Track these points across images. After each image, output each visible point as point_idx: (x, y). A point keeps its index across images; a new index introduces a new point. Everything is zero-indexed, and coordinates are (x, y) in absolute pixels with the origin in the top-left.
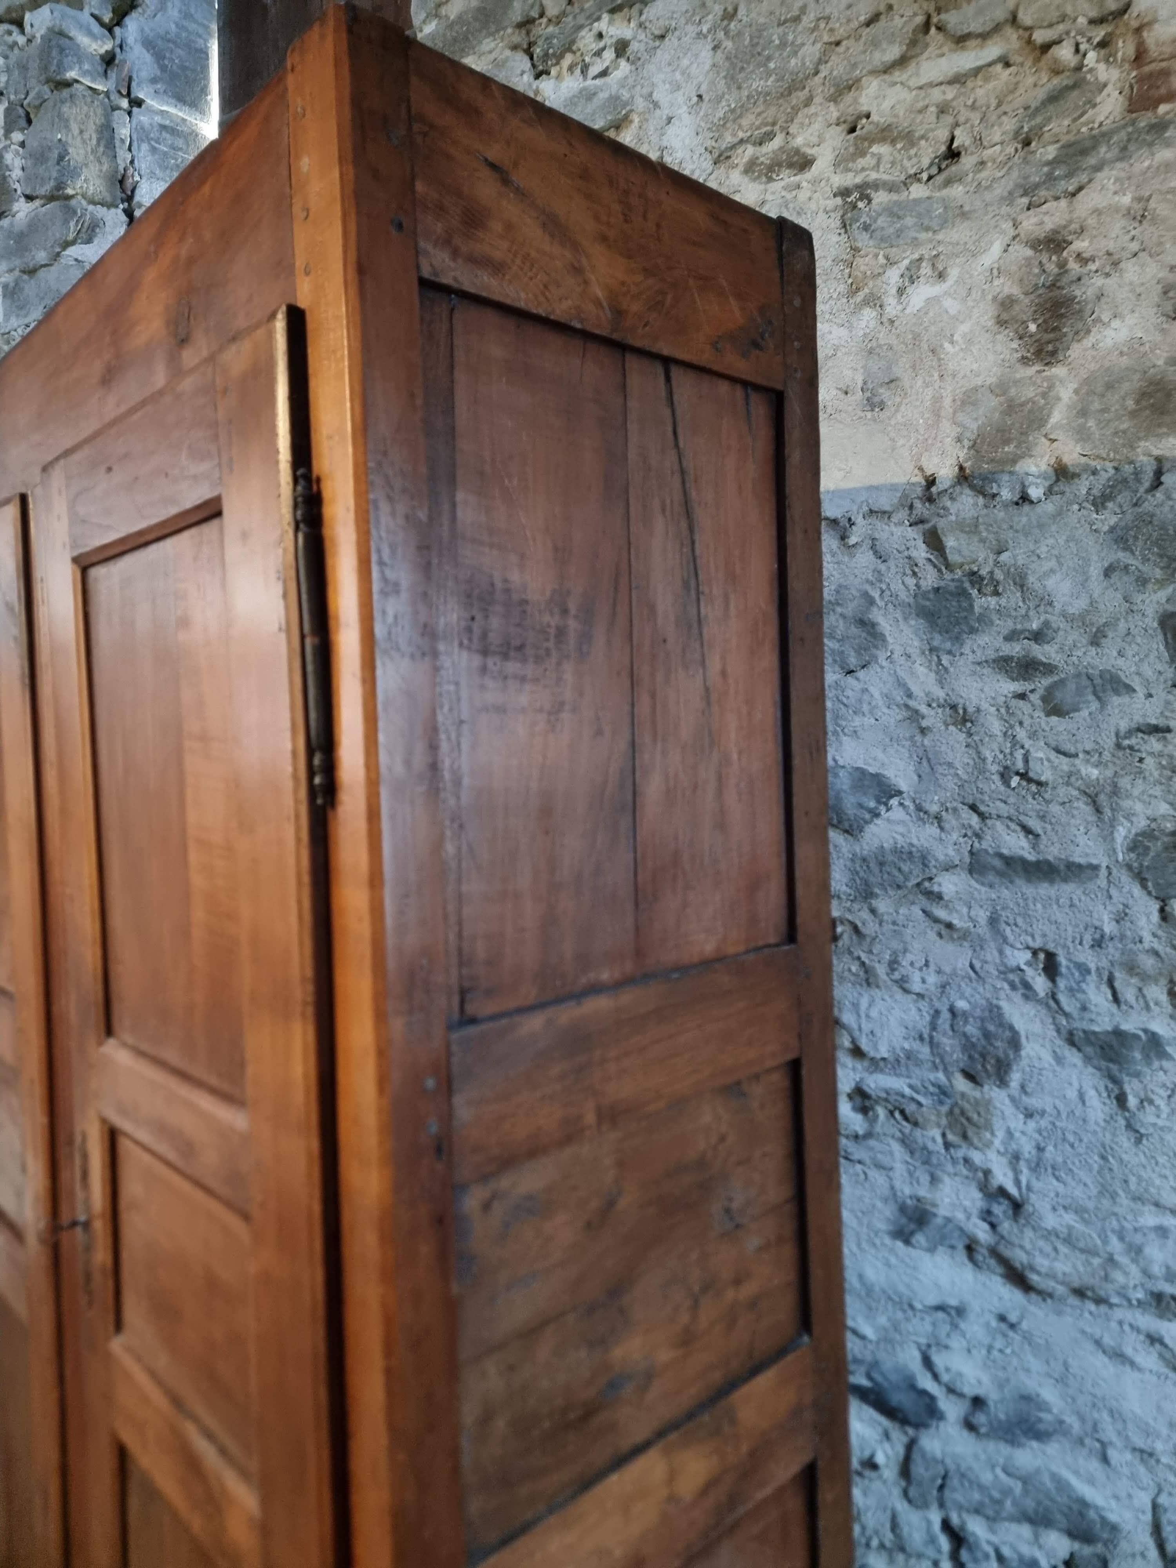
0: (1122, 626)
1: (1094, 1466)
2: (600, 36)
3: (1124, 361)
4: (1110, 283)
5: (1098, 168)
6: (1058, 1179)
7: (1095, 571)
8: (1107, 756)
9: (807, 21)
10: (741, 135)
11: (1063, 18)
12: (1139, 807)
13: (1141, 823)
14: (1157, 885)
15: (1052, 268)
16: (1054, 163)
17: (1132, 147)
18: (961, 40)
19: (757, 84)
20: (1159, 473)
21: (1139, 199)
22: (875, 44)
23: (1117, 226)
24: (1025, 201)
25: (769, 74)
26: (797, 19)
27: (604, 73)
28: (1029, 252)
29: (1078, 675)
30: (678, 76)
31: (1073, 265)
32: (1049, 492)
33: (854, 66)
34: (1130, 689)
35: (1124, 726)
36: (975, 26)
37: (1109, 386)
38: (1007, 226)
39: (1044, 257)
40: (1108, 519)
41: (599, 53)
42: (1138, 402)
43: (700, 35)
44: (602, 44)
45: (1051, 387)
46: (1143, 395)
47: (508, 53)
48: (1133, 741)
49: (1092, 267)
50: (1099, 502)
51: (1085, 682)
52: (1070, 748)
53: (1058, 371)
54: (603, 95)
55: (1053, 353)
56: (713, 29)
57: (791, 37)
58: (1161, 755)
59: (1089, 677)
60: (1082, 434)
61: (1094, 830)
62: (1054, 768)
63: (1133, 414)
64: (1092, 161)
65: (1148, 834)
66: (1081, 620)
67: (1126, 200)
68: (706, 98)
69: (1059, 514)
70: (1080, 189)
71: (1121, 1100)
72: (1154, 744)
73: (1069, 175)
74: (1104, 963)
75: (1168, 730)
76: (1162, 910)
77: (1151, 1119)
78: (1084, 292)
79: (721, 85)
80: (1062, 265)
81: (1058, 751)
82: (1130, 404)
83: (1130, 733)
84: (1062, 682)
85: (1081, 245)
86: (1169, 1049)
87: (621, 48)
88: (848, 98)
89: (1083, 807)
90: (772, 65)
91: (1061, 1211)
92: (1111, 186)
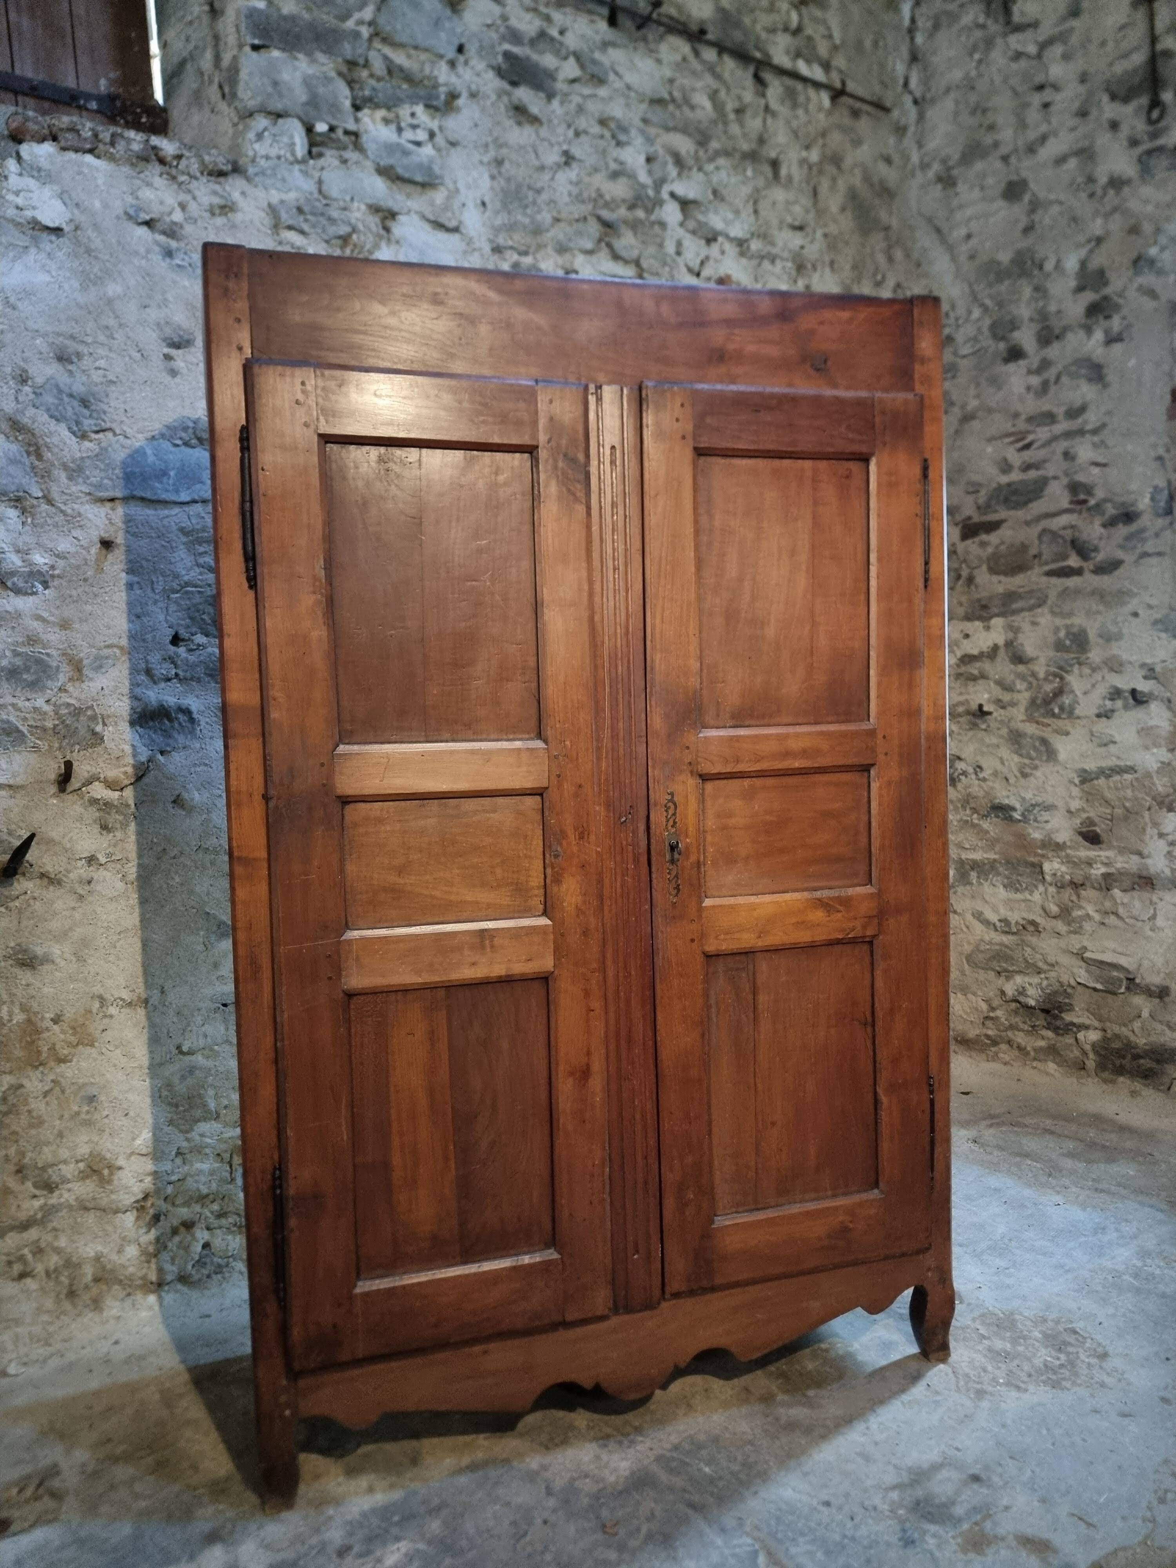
2: (413, 115)
9: (545, 196)
10: (510, 243)
11: (657, 274)
18: (616, 257)
19: (519, 217)
22: (580, 233)
25: (525, 214)
26: (539, 191)
27: (418, 144)
30: (470, 180)
33: (570, 240)
36: (624, 254)
41: (414, 127)
43: (481, 162)
44: (415, 122)
47: (333, 74)
54: (414, 159)
56: (489, 163)
57: (539, 201)
68: (489, 206)
79: (498, 205)
87: (432, 135)
88: (568, 256)
90: (529, 211)
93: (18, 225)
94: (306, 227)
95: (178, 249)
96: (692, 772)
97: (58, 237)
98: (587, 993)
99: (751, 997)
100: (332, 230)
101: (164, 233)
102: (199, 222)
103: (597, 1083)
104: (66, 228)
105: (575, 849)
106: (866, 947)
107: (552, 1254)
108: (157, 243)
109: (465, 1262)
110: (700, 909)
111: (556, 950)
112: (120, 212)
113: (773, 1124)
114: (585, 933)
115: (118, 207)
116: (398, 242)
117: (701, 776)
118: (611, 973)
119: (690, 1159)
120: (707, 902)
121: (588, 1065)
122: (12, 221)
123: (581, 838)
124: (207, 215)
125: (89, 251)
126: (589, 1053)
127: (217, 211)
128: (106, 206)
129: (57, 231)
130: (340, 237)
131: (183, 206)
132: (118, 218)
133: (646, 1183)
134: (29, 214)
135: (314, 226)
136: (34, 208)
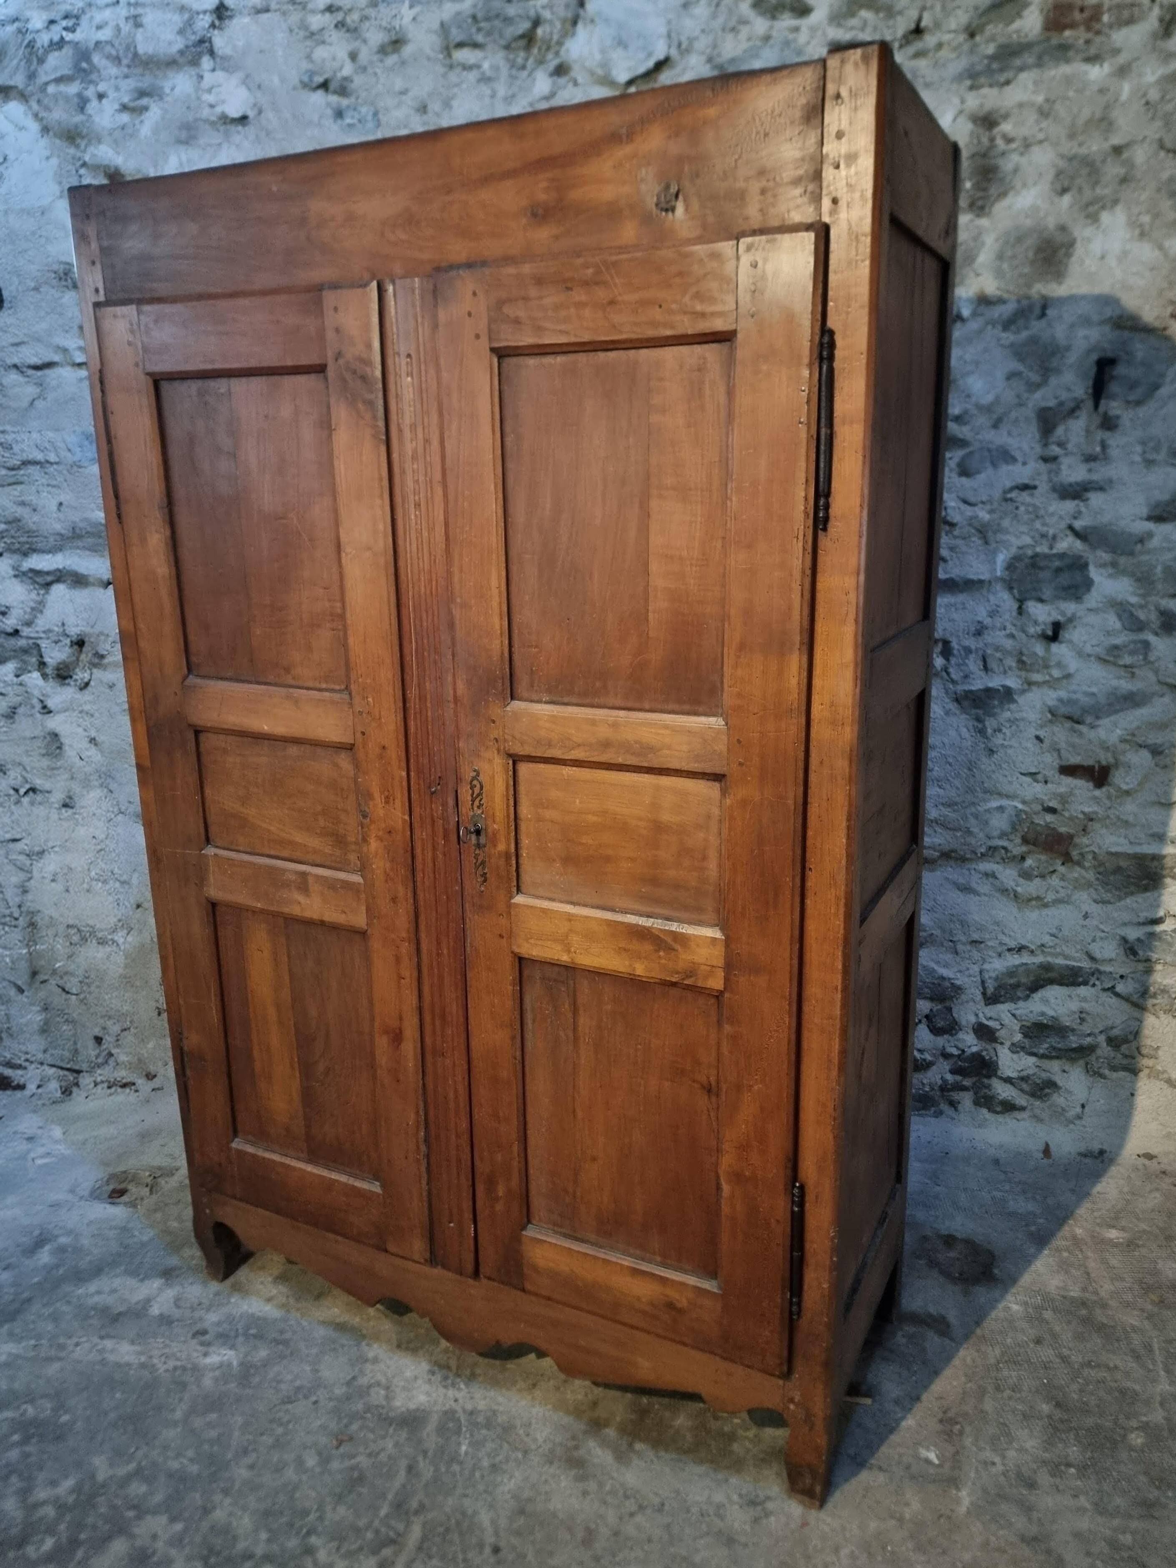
0: (1013, 415)
1: (948, 957)
3: (1029, 222)
4: (1023, 161)
5: (1021, 69)
6: (940, 787)
7: (1000, 375)
8: (995, 505)
12: (1013, 539)
13: (1014, 550)
14: (1020, 592)
15: (985, 140)
16: (993, 58)
17: (1046, 58)
20: (1044, 307)
21: (1047, 100)
23: (1031, 117)
24: (968, 83)
28: (970, 126)
29: (982, 449)
31: (999, 142)
32: (974, 314)
34: (1014, 460)
35: (1009, 484)
37: (1019, 240)
38: (956, 101)
39: (980, 130)
40: (1008, 337)
42: (1036, 254)
45: (980, 234)
46: (1039, 250)
48: (1013, 495)
49: (1014, 146)
50: (1008, 324)
51: (986, 454)
52: (972, 500)
53: (984, 222)
55: (982, 208)
58: (1028, 505)
59: (989, 450)
60: (999, 274)
61: (983, 557)
62: (962, 513)
63: (1032, 263)
64: (1018, 62)
65: (1017, 558)
66: (987, 409)
67: (1040, 99)
69: (980, 332)
70: (1008, 83)
71: (982, 732)
72: (1025, 497)
73: (1002, 70)
74: (981, 645)
75: (1035, 487)
76: (1020, 608)
77: (1000, 742)
78: (1007, 165)
80: (992, 140)
81: (965, 502)
82: (1031, 254)
83: (1012, 489)
84: (971, 453)
85: (1006, 127)
86: (1016, 697)
89: (977, 540)
91: (941, 807)
92: (1031, 86)
93: (213, 124)
94: (480, 38)
95: (348, 107)
96: (498, 750)
97: (244, 125)
98: (398, 960)
99: (570, 1015)
100: (511, 32)
101: (335, 92)
102: (370, 70)
103: (409, 1047)
104: (251, 114)
105: (381, 812)
106: (713, 1001)
107: (376, 1188)
108: (328, 104)
109: (310, 1161)
110: (509, 906)
111: (368, 910)
112: (296, 81)
113: (594, 1159)
114: (394, 900)
115: (294, 77)
116: (592, 21)
117: (510, 755)
118: (424, 946)
119: (499, 1157)
120: (519, 899)
121: (400, 1029)
122: (206, 121)
123: (387, 802)
124: (375, 58)
125: (268, 133)
126: (401, 1018)
127: (389, 49)
128: (283, 80)
129: (243, 120)
130: (522, 36)
131: (353, 56)
132: (294, 88)
133: (459, 1161)
134: (219, 110)
135: (489, 34)
136: (223, 102)
